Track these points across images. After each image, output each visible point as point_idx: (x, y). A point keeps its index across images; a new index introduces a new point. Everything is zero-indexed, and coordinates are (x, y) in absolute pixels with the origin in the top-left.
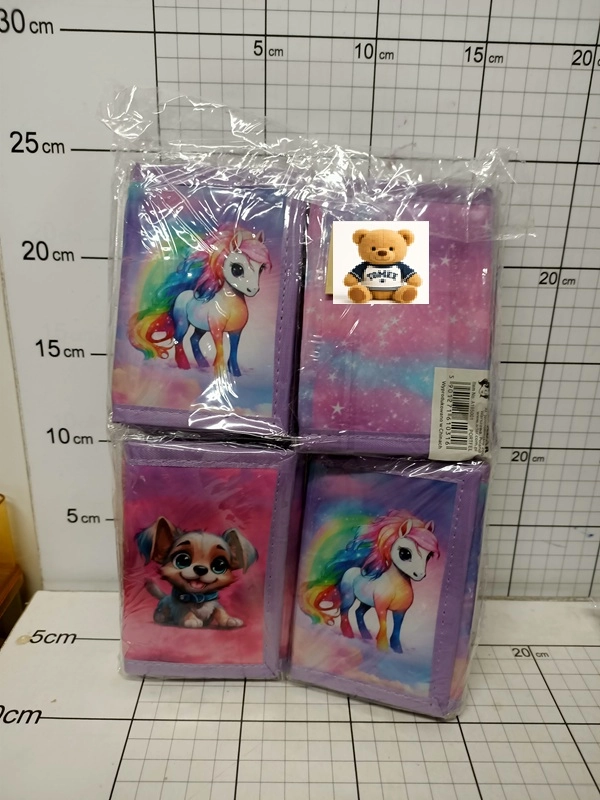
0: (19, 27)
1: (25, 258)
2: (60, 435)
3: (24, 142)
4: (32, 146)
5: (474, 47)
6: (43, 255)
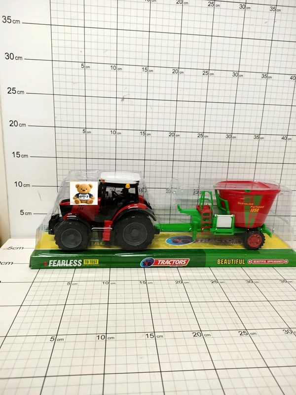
0: (12, 58)
1: (10, 126)
2: (19, 184)
3: (12, 90)
4: (14, 92)
5: (144, 67)
6: (16, 125)
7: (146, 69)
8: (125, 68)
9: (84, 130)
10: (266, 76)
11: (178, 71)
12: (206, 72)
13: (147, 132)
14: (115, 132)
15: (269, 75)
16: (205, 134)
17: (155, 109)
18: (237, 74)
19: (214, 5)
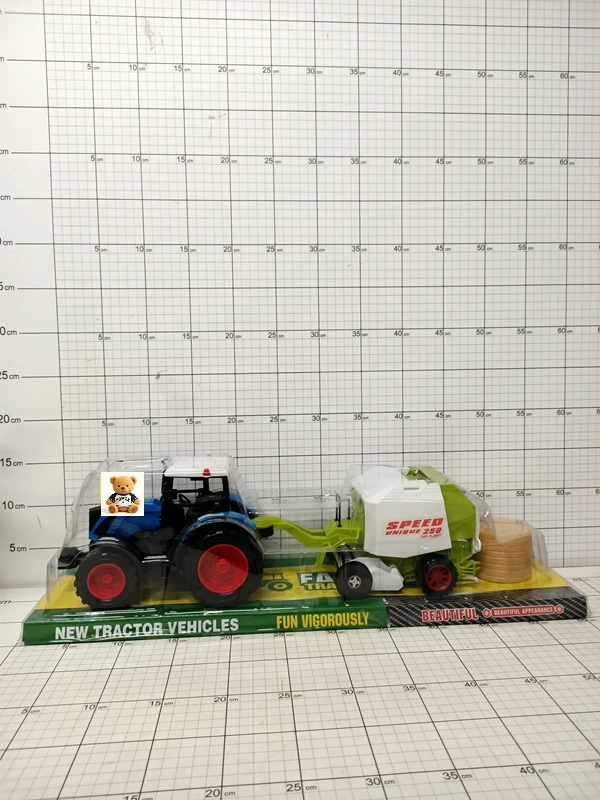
7: (189, 335)
8: (159, 336)
9: (105, 422)
10: (358, 333)
11: (234, 335)
12: (273, 334)
13: (196, 419)
14: (148, 421)
15: (363, 332)
16: (281, 417)
17: (205, 387)
18: (316, 334)
19: (275, 250)
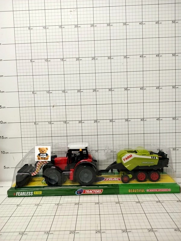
2: (3, 152)
4: (1, 107)
7: (64, 91)
8: (53, 92)
9: (35, 123)
10: (126, 89)
11: (80, 91)
12: (95, 90)
13: (67, 122)
14: (50, 123)
15: (128, 89)
16: (98, 121)
17: (70, 110)
18: (110, 90)
19: (95, 59)
